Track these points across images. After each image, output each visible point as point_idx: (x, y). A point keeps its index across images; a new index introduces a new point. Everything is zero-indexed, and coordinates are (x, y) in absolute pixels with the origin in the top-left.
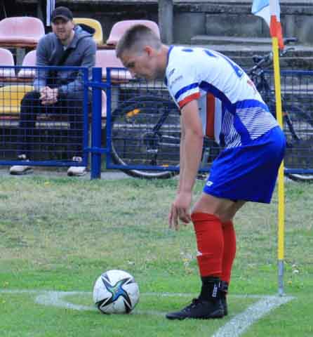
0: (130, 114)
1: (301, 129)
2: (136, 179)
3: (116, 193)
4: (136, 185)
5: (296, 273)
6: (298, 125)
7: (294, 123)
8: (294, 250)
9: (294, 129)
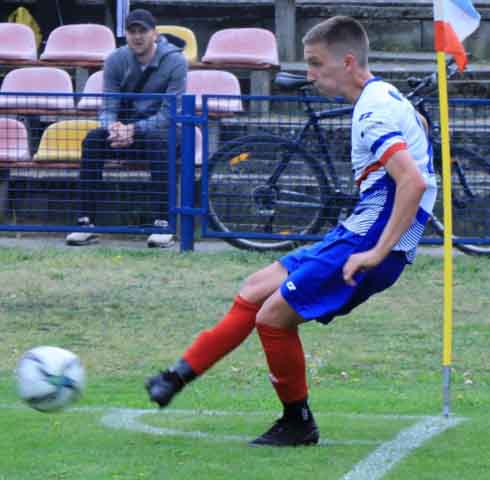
0: (235, 160)
1: (477, 181)
2: (245, 252)
3: (214, 272)
4: (244, 261)
5: (469, 384)
6: (472, 176)
7: (467, 172)
8: (467, 352)
9: (468, 181)
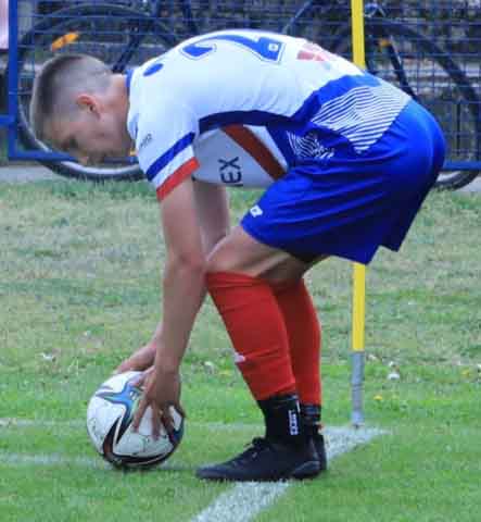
0: (58, 43)
1: (422, 74)
2: (72, 181)
3: (26, 212)
4: (70, 195)
5: (393, 379)
6: (414, 67)
7: (406, 61)
8: (395, 332)
9: (408, 75)
